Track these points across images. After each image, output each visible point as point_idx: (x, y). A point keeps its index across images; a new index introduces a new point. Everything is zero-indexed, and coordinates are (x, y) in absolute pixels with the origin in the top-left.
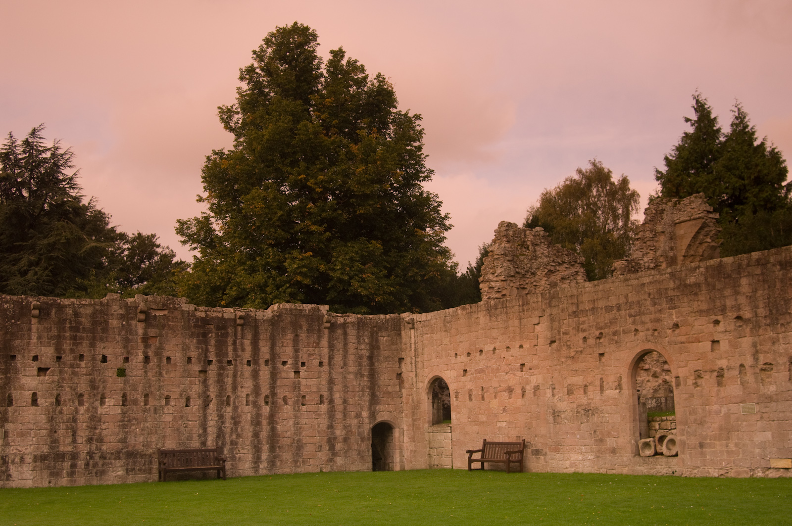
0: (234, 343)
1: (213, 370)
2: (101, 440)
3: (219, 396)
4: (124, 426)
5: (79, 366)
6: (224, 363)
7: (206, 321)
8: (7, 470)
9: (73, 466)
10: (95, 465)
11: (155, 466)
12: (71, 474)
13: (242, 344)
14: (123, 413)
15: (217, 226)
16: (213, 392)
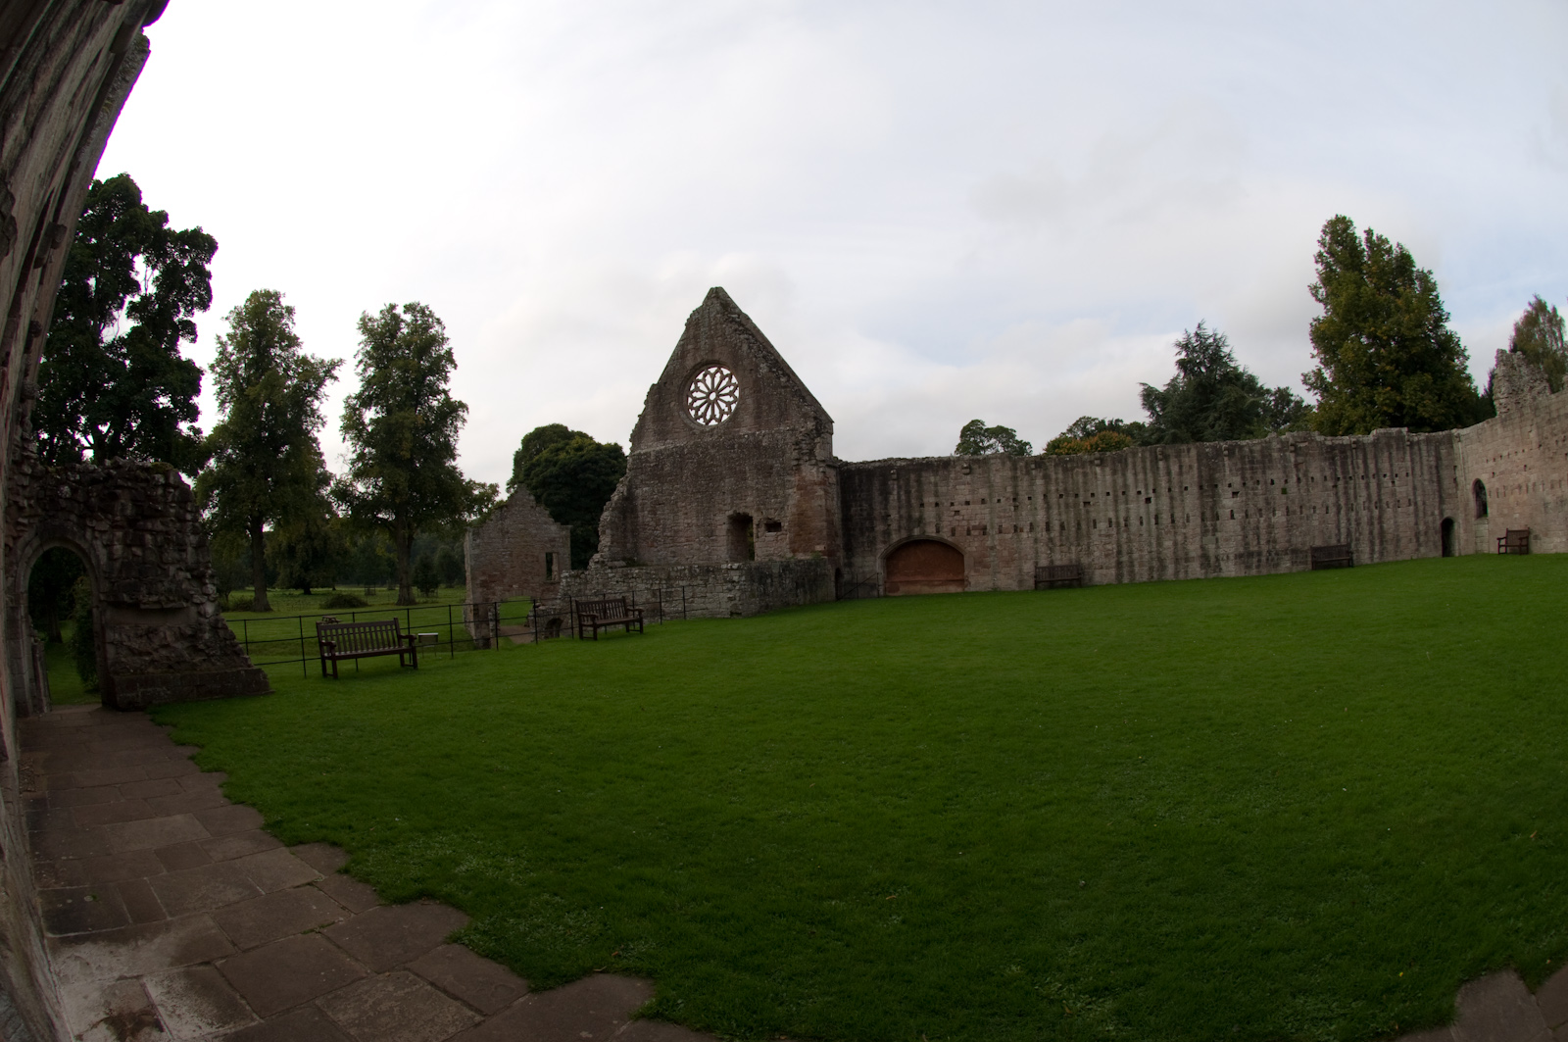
0: (1352, 463)
1: (1341, 484)
2: (1275, 542)
3: (1346, 504)
4: (1289, 531)
5: (1257, 489)
6: (1347, 479)
7: (1332, 448)
8: (1219, 565)
9: (1259, 561)
10: (1273, 560)
11: (1310, 559)
12: (1258, 567)
13: (1357, 463)
14: (1288, 521)
15: (1327, 374)
16: (1342, 502)
